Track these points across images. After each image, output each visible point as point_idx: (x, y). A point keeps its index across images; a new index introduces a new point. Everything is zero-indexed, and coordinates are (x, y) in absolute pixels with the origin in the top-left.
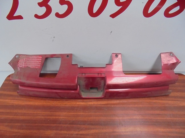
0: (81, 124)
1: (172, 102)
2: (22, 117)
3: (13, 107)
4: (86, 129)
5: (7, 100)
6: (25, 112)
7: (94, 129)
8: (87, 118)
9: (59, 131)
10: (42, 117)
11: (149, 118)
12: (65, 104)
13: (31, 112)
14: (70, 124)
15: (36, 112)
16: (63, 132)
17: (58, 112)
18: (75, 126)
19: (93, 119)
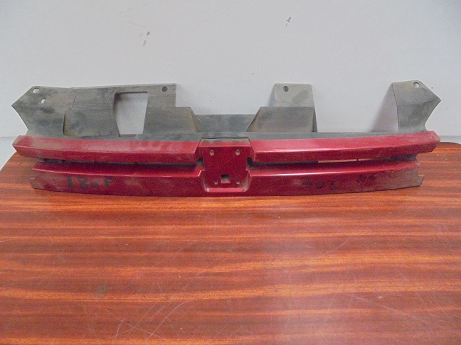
0: (216, 251)
1: (444, 199)
2: (56, 238)
3: (30, 216)
4: (229, 261)
5: (14, 203)
6: (62, 227)
7: (250, 261)
8: (228, 236)
9: (156, 269)
10: (109, 238)
11: (391, 234)
12: (171, 208)
13: (78, 227)
14: (186, 250)
15: (93, 227)
16: (166, 269)
17: (151, 225)
18: (199, 254)
19: (246, 238)
